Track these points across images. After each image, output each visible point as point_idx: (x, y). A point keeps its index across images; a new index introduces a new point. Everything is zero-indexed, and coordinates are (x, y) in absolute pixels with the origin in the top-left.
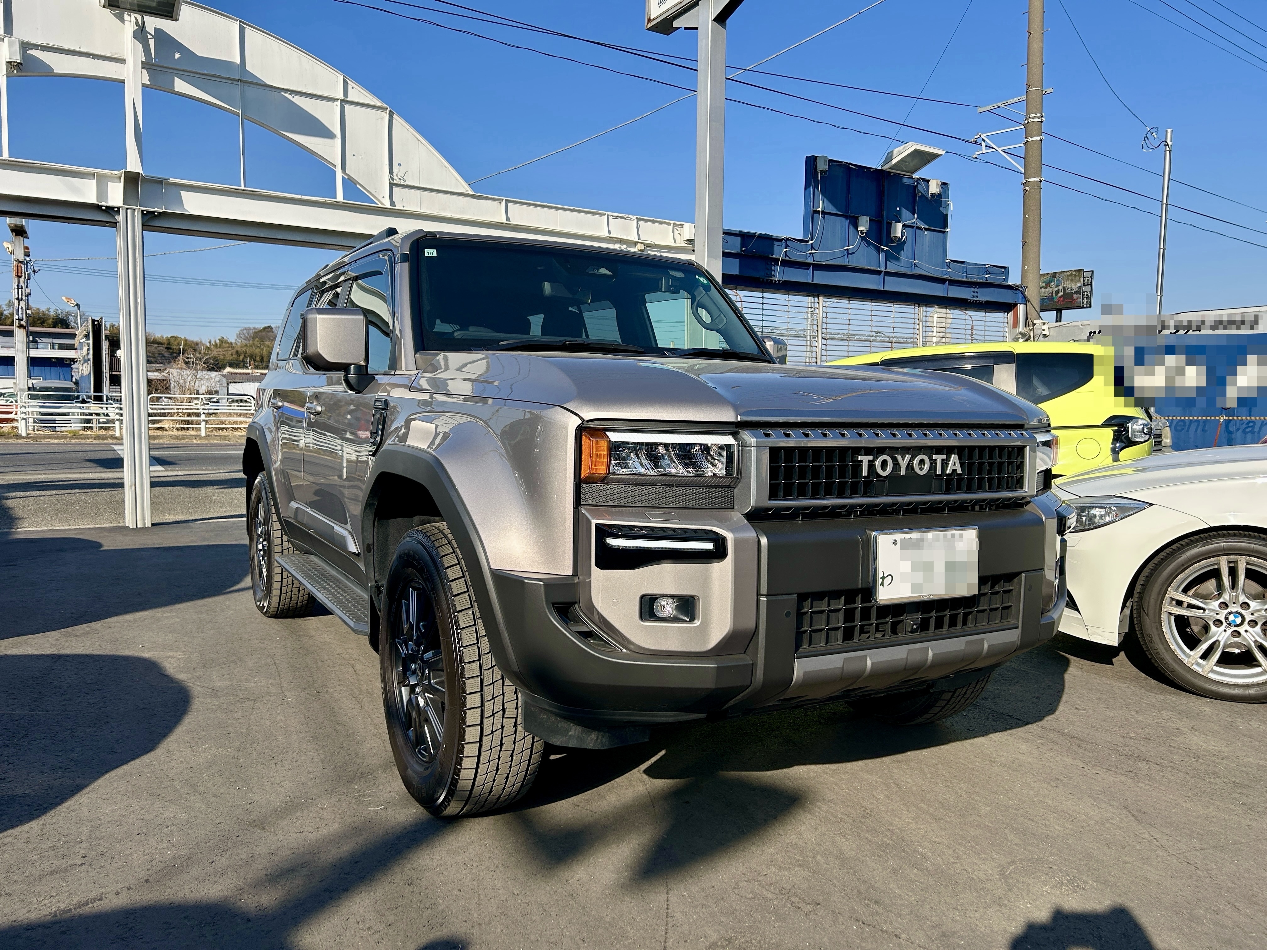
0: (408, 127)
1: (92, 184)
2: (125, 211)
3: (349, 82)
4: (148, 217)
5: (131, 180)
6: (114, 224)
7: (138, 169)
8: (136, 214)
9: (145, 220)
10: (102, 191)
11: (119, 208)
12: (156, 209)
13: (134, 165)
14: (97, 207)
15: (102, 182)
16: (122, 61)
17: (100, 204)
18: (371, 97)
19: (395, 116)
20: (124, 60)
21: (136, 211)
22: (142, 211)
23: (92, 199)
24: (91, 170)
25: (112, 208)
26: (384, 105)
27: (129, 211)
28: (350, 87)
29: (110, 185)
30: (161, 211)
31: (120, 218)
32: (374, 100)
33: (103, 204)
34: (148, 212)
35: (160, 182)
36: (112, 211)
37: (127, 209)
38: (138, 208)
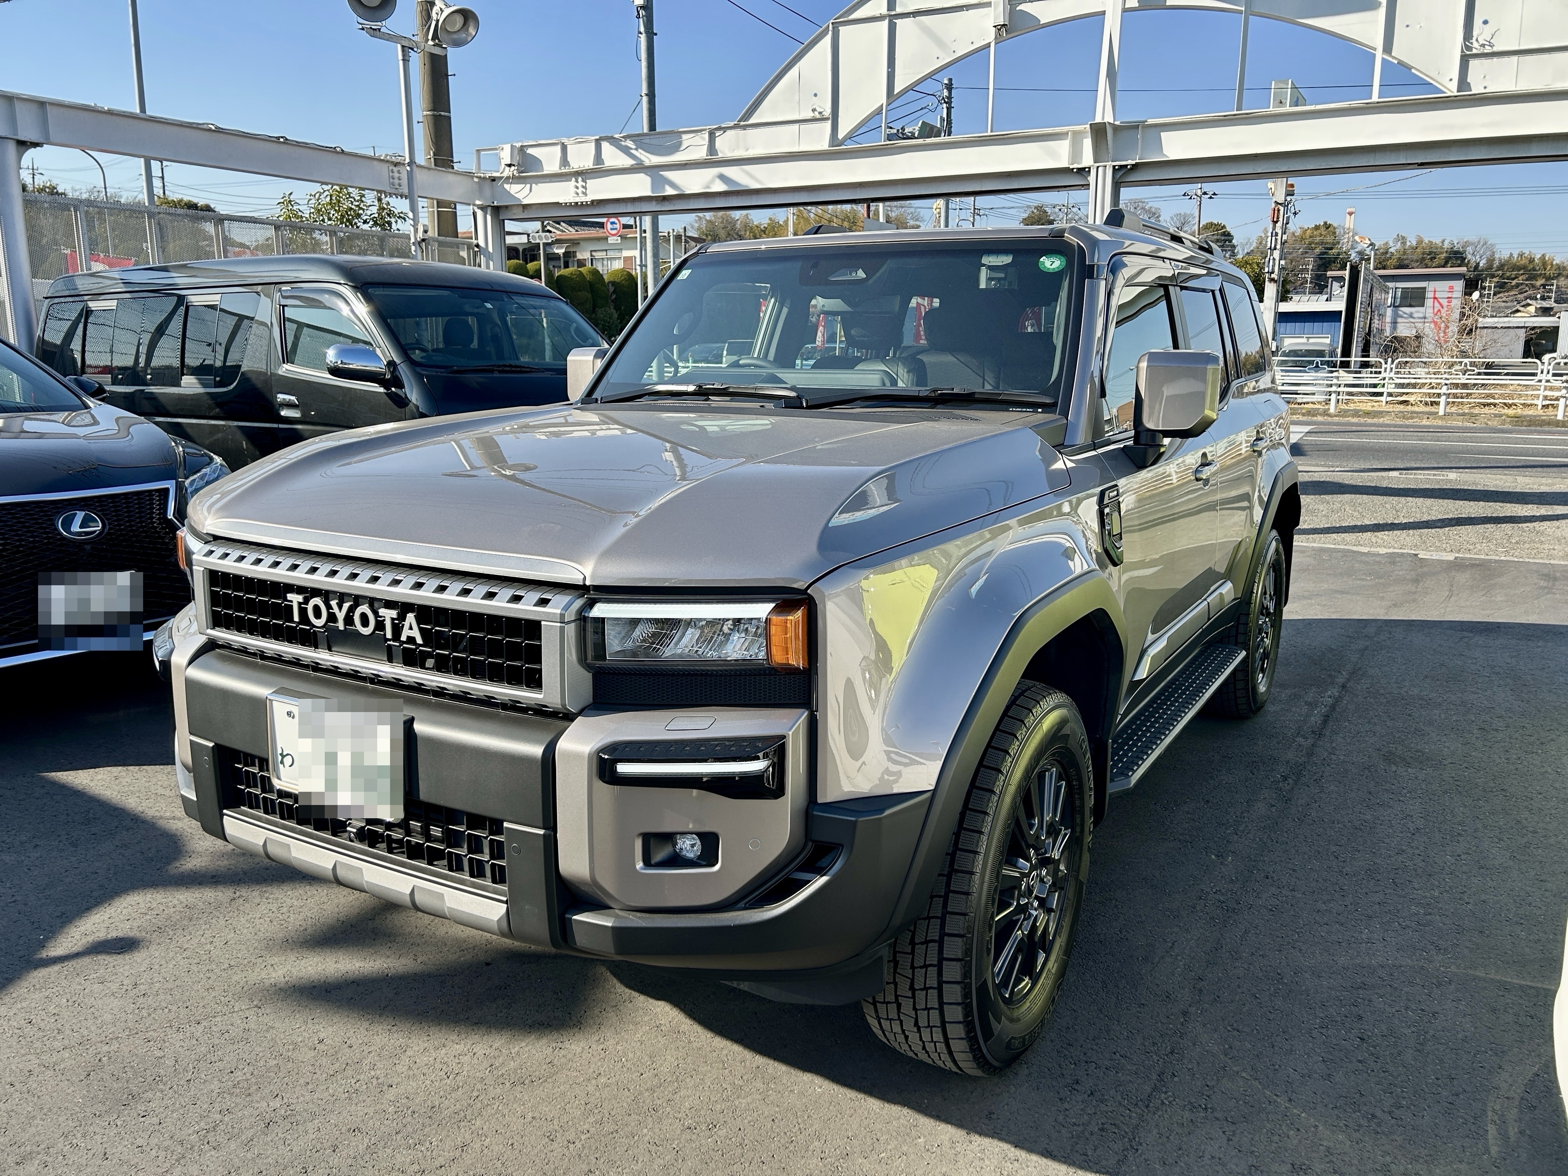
1: (1067, 144)
2: (1095, 169)
4: (1121, 173)
5: (1099, 131)
6: (1087, 186)
7: (1109, 118)
8: (1107, 171)
9: (1117, 176)
10: (1076, 151)
11: (1089, 168)
12: (1130, 162)
13: (1104, 114)
14: (1068, 171)
15: (1074, 141)
17: (1071, 167)
21: (1107, 168)
22: (1114, 167)
23: (1064, 164)
24: (1065, 129)
25: (1083, 169)
27: (1100, 169)
29: (1083, 143)
30: (1134, 162)
31: (1092, 179)
33: (1076, 166)
34: (1121, 167)
35: (1134, 127)
36: (1083, 172)
37: (1098, 167)
38: (1110, 164)
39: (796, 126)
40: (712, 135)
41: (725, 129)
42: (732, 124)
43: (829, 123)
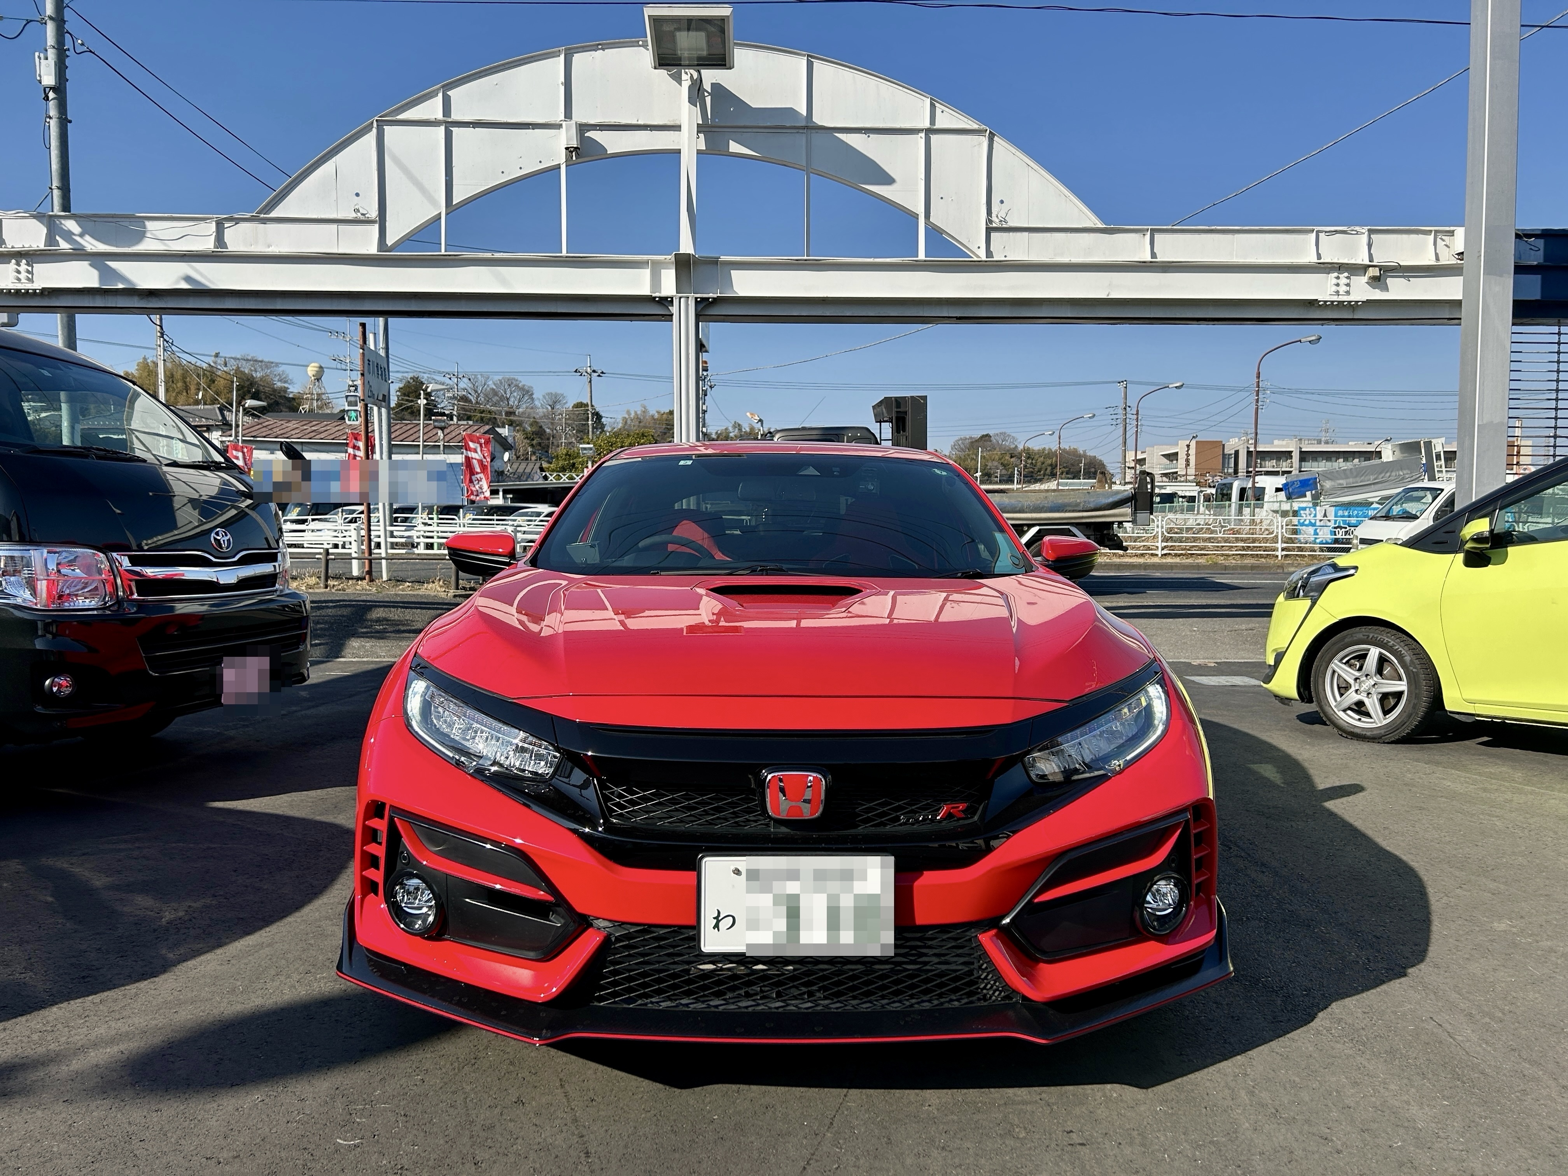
0: (1014, 150)
1: (646, 273)
2: (678, 300)
3: (937, 105)
4: (702, 306)
5: (683, 264)
6: (669, 318)
7: (691, 251)
8: (690, 303)
9: (699, 309)
10: (656, 280)
11: (672, 298)
12: (711, 295)
13: (686, 246)
14: (649, 299)
15: (656, 269)
16: (677, 128)
17: (654, 295)
18: (966, 120)
19: (996, 138)
20: (680, 127)
21: (690, 299)
22: (696, 298)
23: (645, 290)
24: (645, 257)
25: (666, 298)
26: (983, 127)
27: (682, 300)
28: (938, 111)
29: (664, 272)
30: (715, 296)
31: (674, 309)
32: (970, 122)
33: (657, 294)
34: (703, 299)
35: (711, 262)
36: (666, 301)
37: (680, 298)
38: (692, 296)
39: (334, 227)
40: (220, 226)
41: (237, 221)
42: (248, 215)
43: (377, 226)
